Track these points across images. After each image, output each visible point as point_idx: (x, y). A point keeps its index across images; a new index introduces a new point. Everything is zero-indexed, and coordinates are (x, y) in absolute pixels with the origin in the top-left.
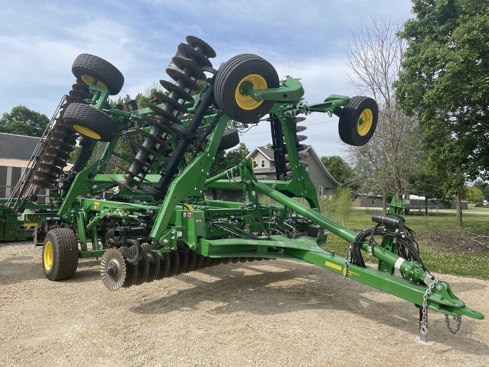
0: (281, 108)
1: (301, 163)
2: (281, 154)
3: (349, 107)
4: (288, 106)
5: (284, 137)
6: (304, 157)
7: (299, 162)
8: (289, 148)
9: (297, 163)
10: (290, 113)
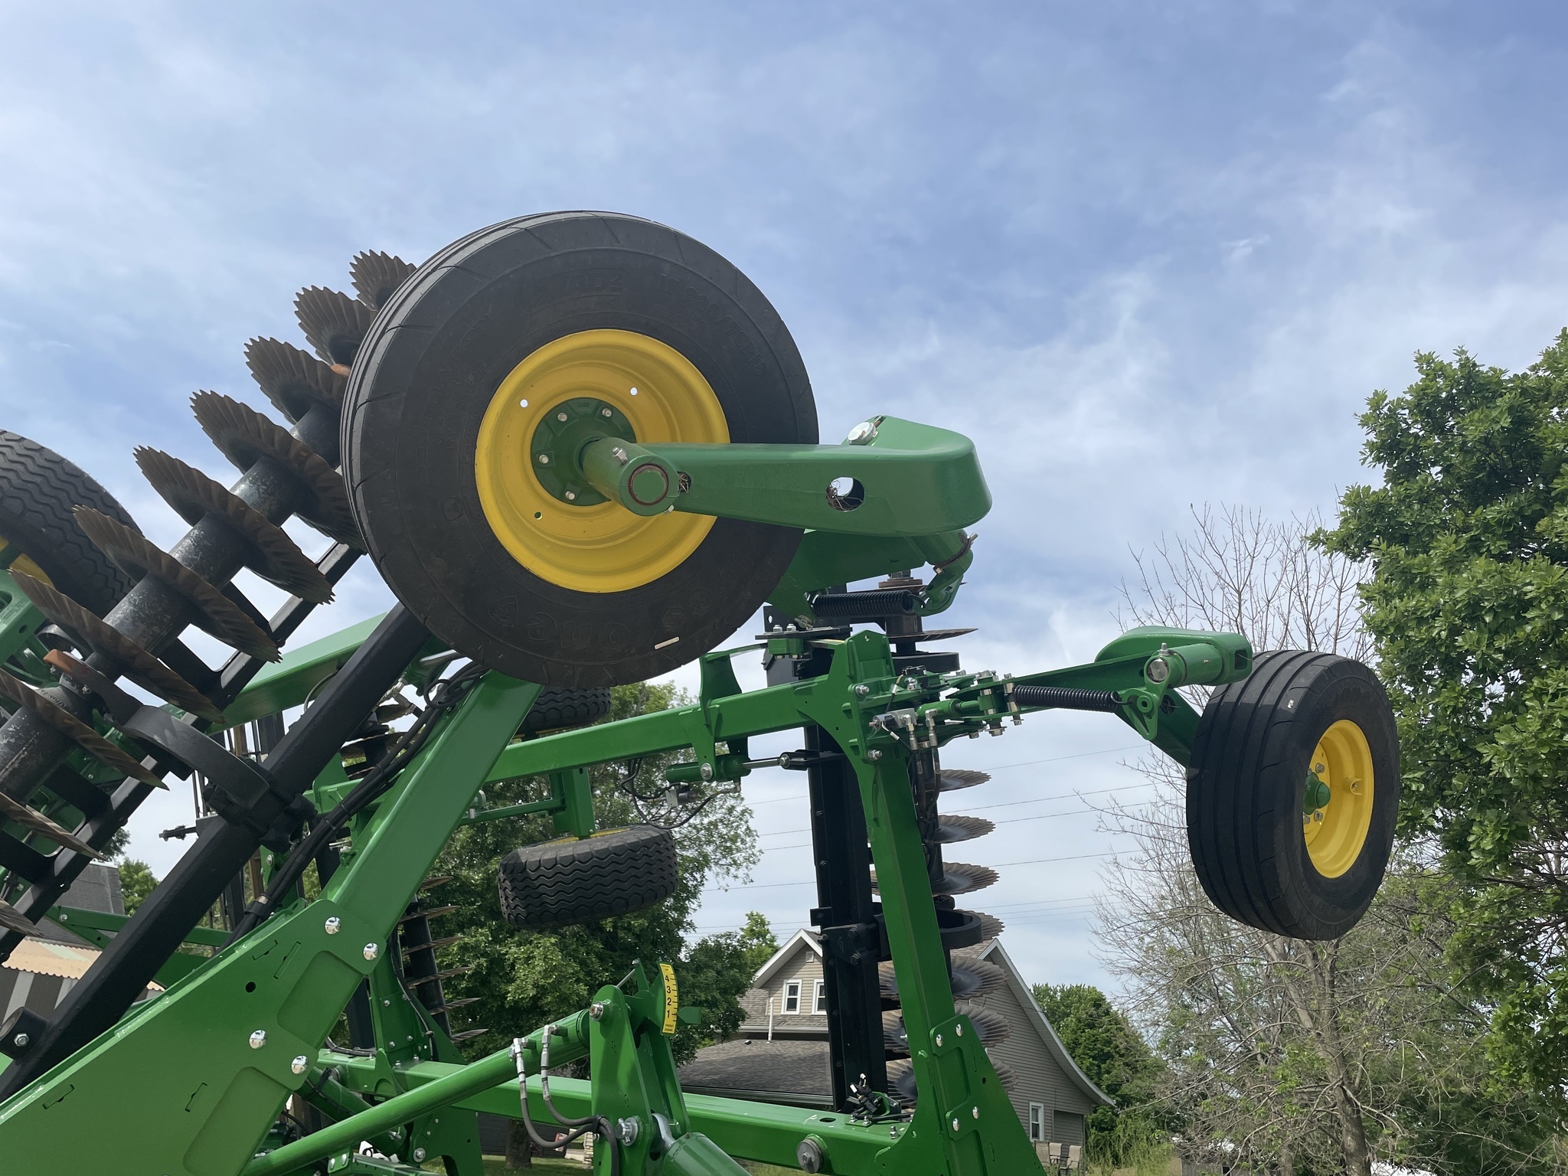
0: (860, 696)
1: (964, 1020)
2: (856, 956)
3: (1245, 699)
4: (895, 689)
5: (872, 867)
6: (978, 983)
7: (957, 1008)
8: (898, 928)
9: (944, 1018)
10: (904, 721)
